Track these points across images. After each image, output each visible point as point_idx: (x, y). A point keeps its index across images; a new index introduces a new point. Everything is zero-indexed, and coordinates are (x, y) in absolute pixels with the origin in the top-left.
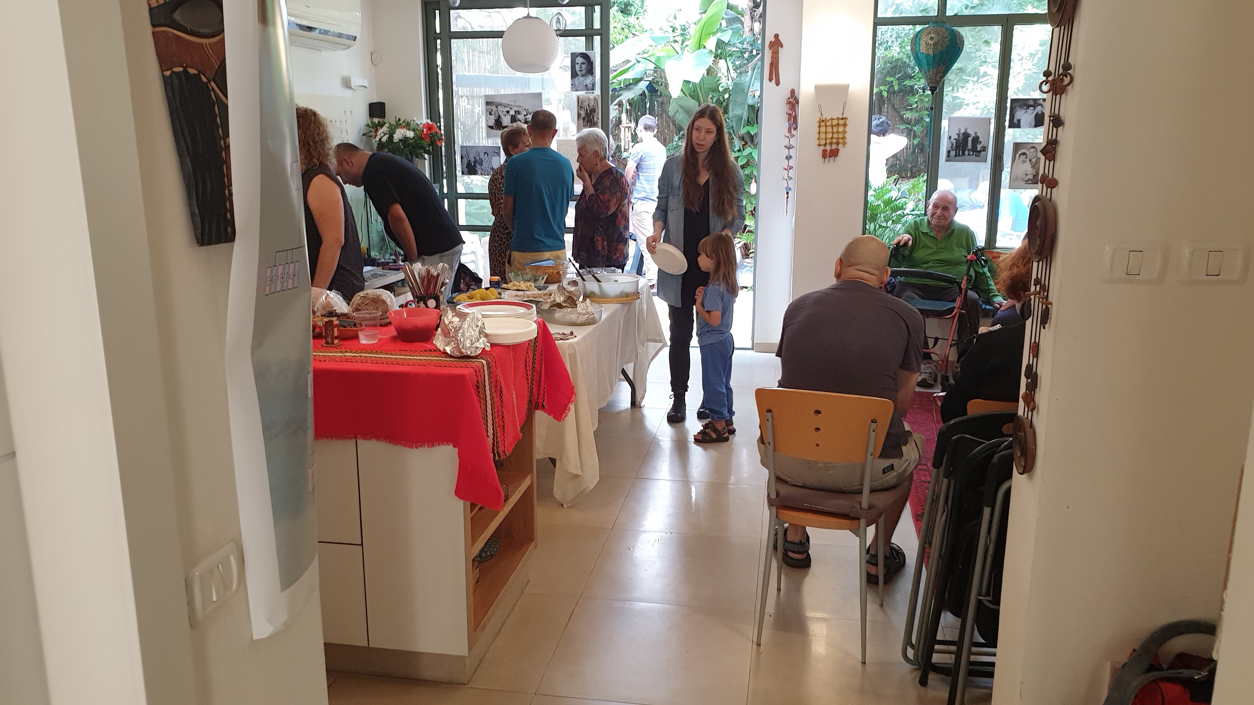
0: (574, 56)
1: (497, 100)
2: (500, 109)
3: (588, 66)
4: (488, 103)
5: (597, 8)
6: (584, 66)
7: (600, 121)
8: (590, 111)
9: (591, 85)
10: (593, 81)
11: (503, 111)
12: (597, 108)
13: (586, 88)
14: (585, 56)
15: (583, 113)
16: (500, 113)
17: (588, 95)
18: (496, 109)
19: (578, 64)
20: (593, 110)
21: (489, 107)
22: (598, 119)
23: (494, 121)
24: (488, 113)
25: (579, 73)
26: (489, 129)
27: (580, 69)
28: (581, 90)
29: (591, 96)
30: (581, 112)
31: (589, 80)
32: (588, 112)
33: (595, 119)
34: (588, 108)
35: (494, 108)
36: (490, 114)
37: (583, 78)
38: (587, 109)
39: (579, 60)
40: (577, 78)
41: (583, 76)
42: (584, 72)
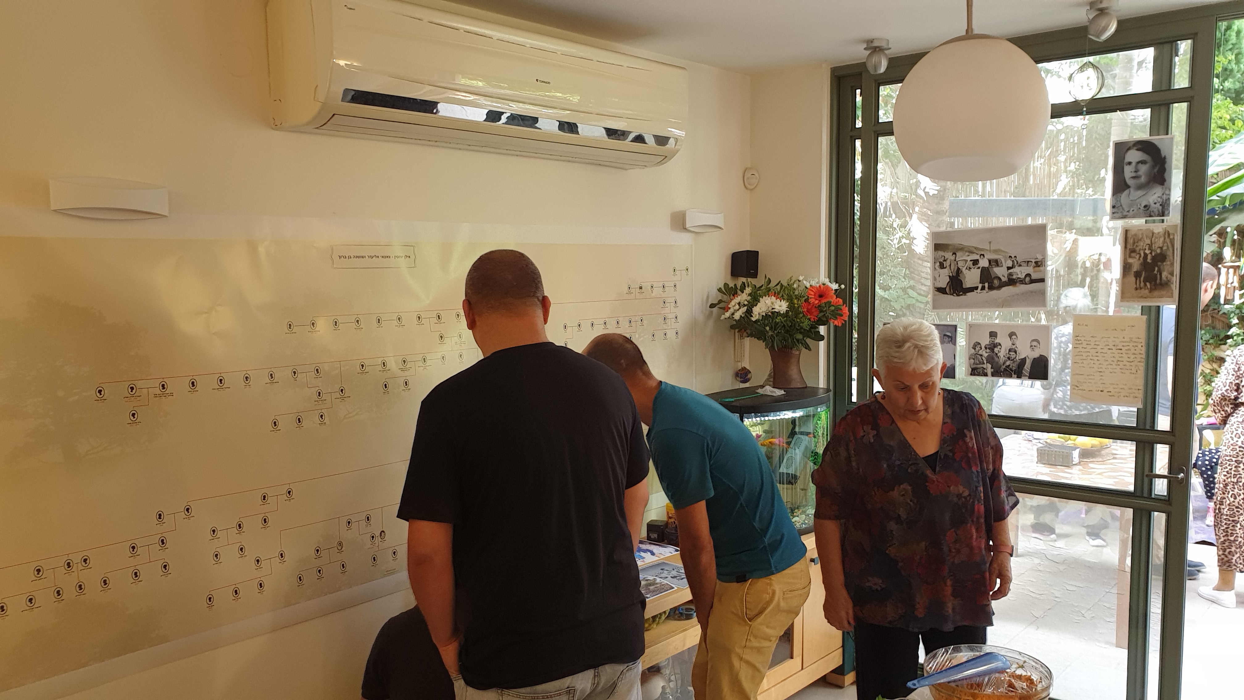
0: (1121, 149)
1: (956, 241)
2: (960, 256)
3: (1153, 167)
4: (938, 247)
5: (1184, 47)
6: (1143, 169)
7: (1176, 280)
8: (1153, 258)
9: (1158, 205)
10: (1165, 197)
11: (966, 261)
12: (1170, 253)
13: (1147, 211)
14: (1145, 146)
15: (1136, 264)
16: (960, 264)
17: (1151, 226)
18: (953, 258)
19: (1130, 163)
20: (1161, 258)
21: (941, 253)
22: (1172, 274)
23: (948, 279)
24: (938, 264)
25: (1130, 182)
26: (937, 293)
27: (1134, 175)
28: (1134, 217)
29: (1158, 228)
30: (1130, 260)
31: (1154, 196)
32: (1149, 260)
33: (1164, 274)
34: (1147, 252)
35: (949, 255)
36: (942, 266)
37: (1140, 193)
38: (1146, 255)
39: (1134, 156)
40: (1126, 192)
41: (1140, 187)
42: (1143, 179)
